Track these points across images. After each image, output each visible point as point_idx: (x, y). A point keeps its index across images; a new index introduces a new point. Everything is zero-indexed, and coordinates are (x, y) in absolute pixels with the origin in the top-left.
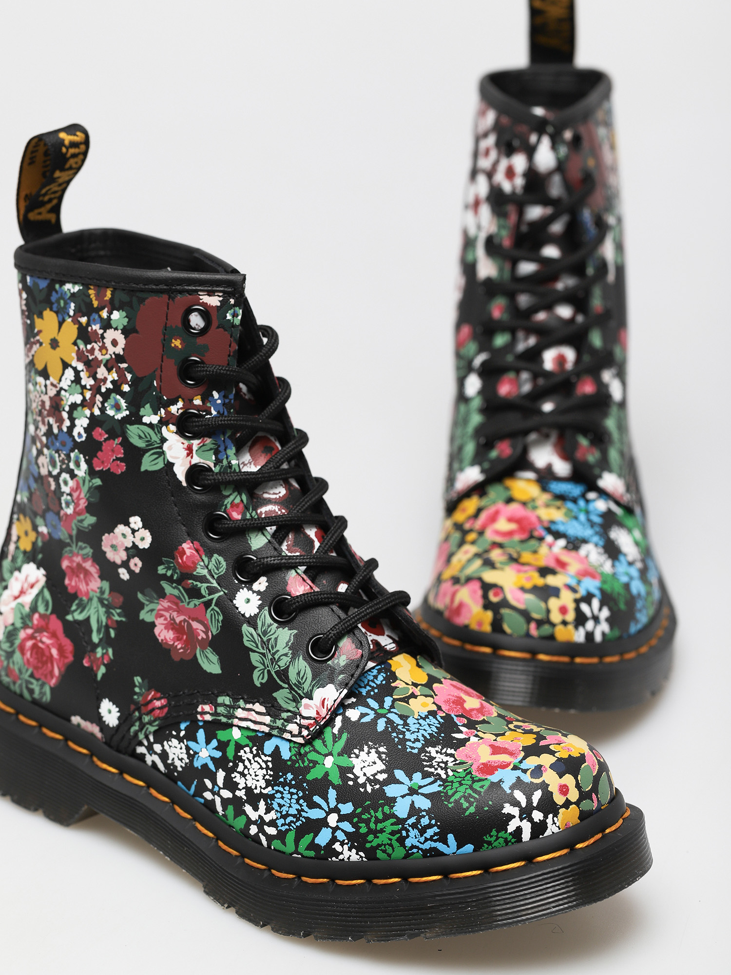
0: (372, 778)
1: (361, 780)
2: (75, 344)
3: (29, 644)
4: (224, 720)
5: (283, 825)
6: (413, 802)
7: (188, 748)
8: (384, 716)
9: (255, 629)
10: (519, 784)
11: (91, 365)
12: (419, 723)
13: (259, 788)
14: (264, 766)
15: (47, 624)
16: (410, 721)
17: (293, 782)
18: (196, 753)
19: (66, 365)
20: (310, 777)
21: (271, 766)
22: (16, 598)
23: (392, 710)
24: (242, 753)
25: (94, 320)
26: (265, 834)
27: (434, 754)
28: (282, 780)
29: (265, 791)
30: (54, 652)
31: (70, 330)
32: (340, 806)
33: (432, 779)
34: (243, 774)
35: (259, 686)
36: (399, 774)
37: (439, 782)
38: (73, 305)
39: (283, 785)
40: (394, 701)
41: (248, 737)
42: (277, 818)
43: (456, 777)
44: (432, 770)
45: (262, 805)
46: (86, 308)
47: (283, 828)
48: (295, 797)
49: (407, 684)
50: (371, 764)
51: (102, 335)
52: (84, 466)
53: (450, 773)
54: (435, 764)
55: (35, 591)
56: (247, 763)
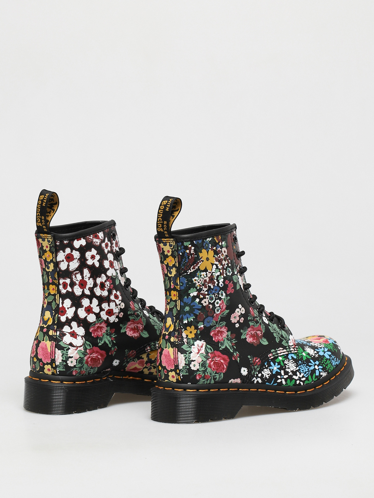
1: (314, 355)
2: (214, 256)
3: (212, 363)
4: (276, 356)
5: (306, 375)
6: (327, 354)
7: (270, 369)
11: (220, 261)
13: (295, 369)
14: (292, 363)
15: (215, 354)
17: (302, 363)
18: (273, 370)
19: (213, 264)
20: (304, 359)
21: (294, 362)
22: (198, 353)
24: (285, 363)
25: (218, 247)
26: (302, 381)
27: (314, 344)
28: (299, 364)
29: (297, 369)
30: (222, 361)
31: (211, 253)
32: (315, 363)
34: (289, 368)
35: (278, 342)
38: (210, 245)
39: (300, 365)
41: (284, 358)
42: (304, 375)
45: (298, 373)
46: (214, 244)
47: (307, 376)
48: (305, 366)
51: (221, 250)
52: (224, 294)
55: (204, 347)
56: (288, 364)
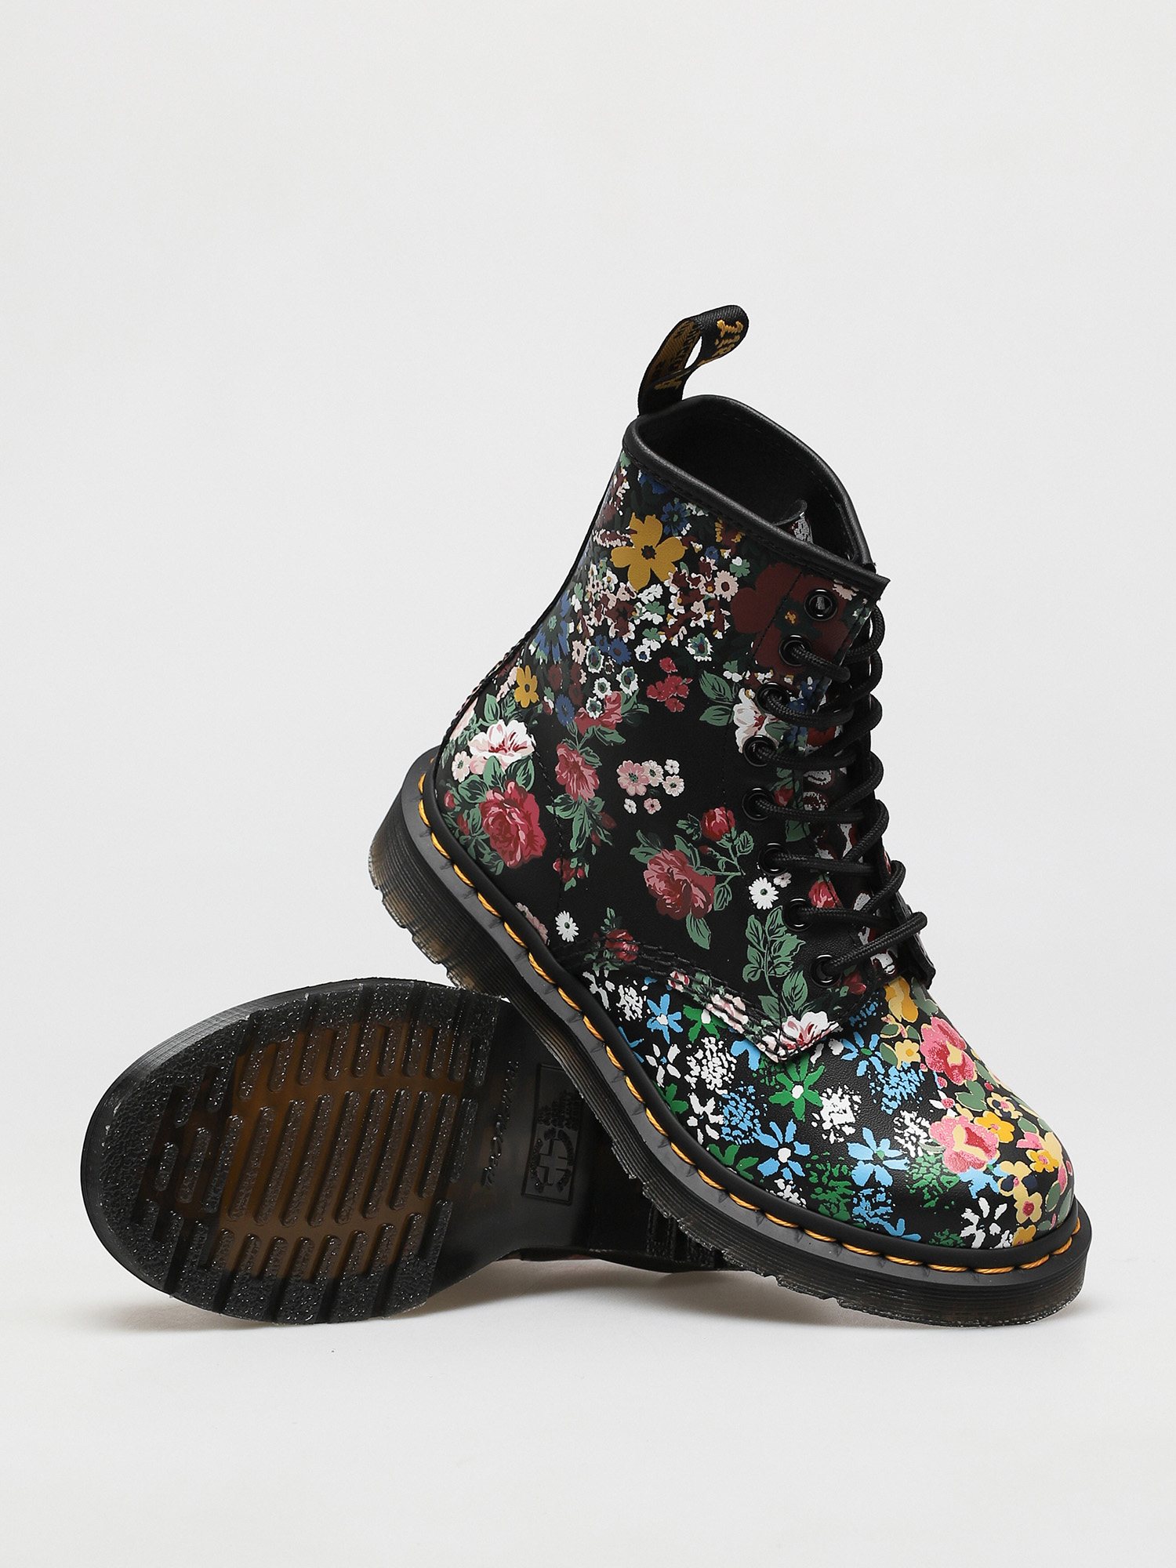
0: (838, 1128)
1: (827, 1126)
2: (677, 564)
3: (495, 810)
4: (696, 998)
5: (727, 1134)
6: (874, 1172)
7: (645, 1006)
8: (866, 1058)
9: (763, 924)
10: (986, 1192)
11: (689, 596)
12: (900, 1077)
13: (713, 1085)
14: (726, 1065)
15: (522, 801)
16: (892, 1071)
17: (753, 1098)
18: (653, 1015)
19: (654, 580)
20: (773, 1099)
21: (733, 1069)
22: (493, 750)
23: (876, 1053)
24: (706, 1040)
25: (711, 553)
26: (704, 1132)
27: (907, 1122)
28: (741, 1089)
29: (720, 1092)
30: (522, 835)
31: (674, 548)
32: (796, 1144)
33: (899, 1153)
34: (699, 1062)
35: (747, 981)
36: (867, 1134)
37: (906, 1160)
38: (689, 526)
39: (743, 1095)
40: (881, 1040)
41: (717, 1027)
42: (723, 1125)
43: (925, 1161)
44: (902, 1141)
45: (711, 1103)
46: (705, 537)
47: (728, 1138)
48: (752, 1114)
49: (897, 1021)
50: (841, 1111)
51: (715, 572)
52: (634, 686)
53: (920, 1153)
54: (906, 1135)
55: (518, 756)
56: (708, 1053)
